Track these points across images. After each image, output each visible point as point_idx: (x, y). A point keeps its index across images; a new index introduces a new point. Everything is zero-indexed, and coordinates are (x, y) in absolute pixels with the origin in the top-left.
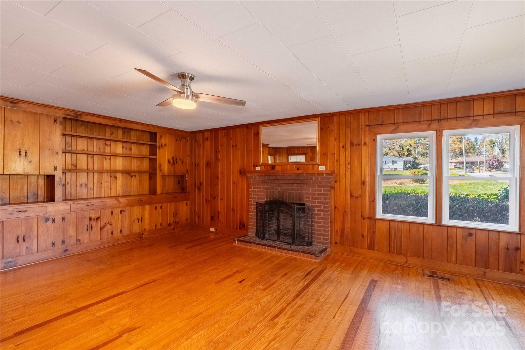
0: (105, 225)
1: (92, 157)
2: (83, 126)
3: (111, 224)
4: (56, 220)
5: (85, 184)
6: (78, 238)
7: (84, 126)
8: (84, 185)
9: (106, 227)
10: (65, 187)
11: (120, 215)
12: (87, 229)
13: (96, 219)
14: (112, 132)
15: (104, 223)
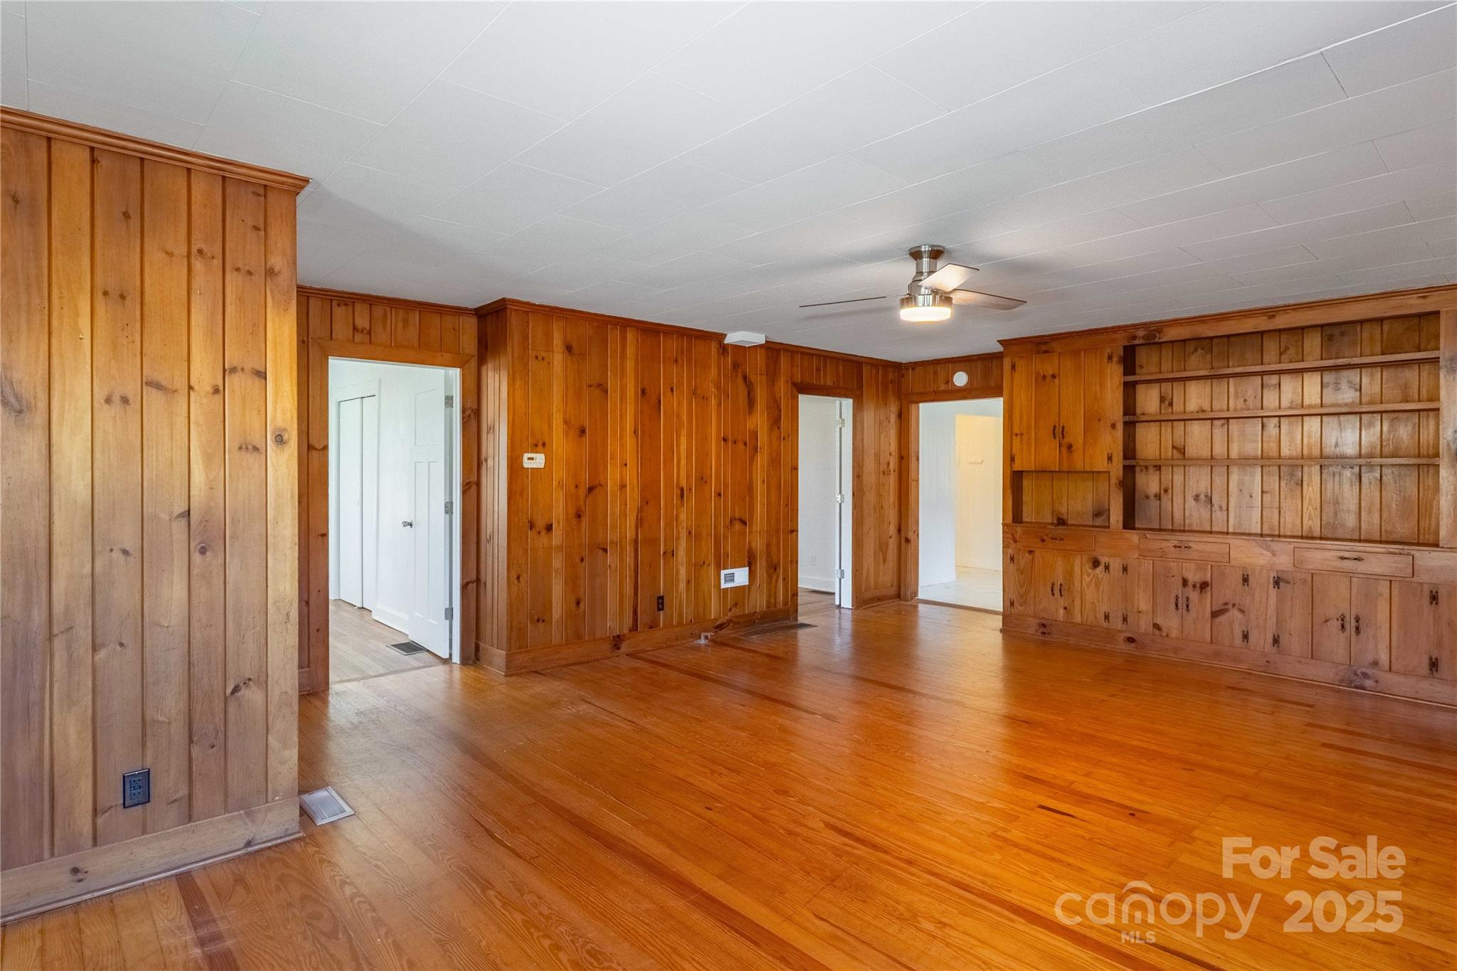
0: (1226, 607)
1: (1223, 425)
2: (1200, 351)
3: (1242, 611)
4: (1111, 567)
5: (1206, 496)
6: (1155, 621)
7: (1202, 349)
8: (1202, 497)
9: (1228, 614)
10: (1160, 500)
11: (1273, 592)
12: (1177, 605)
13: (1198, 585)
14: (1283, 347)
15: (1221, 602)
